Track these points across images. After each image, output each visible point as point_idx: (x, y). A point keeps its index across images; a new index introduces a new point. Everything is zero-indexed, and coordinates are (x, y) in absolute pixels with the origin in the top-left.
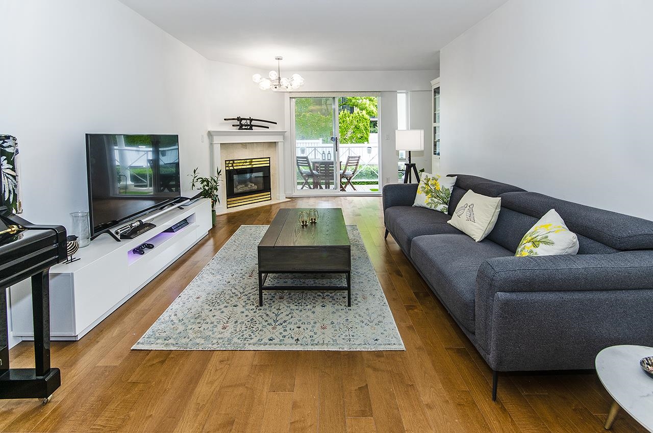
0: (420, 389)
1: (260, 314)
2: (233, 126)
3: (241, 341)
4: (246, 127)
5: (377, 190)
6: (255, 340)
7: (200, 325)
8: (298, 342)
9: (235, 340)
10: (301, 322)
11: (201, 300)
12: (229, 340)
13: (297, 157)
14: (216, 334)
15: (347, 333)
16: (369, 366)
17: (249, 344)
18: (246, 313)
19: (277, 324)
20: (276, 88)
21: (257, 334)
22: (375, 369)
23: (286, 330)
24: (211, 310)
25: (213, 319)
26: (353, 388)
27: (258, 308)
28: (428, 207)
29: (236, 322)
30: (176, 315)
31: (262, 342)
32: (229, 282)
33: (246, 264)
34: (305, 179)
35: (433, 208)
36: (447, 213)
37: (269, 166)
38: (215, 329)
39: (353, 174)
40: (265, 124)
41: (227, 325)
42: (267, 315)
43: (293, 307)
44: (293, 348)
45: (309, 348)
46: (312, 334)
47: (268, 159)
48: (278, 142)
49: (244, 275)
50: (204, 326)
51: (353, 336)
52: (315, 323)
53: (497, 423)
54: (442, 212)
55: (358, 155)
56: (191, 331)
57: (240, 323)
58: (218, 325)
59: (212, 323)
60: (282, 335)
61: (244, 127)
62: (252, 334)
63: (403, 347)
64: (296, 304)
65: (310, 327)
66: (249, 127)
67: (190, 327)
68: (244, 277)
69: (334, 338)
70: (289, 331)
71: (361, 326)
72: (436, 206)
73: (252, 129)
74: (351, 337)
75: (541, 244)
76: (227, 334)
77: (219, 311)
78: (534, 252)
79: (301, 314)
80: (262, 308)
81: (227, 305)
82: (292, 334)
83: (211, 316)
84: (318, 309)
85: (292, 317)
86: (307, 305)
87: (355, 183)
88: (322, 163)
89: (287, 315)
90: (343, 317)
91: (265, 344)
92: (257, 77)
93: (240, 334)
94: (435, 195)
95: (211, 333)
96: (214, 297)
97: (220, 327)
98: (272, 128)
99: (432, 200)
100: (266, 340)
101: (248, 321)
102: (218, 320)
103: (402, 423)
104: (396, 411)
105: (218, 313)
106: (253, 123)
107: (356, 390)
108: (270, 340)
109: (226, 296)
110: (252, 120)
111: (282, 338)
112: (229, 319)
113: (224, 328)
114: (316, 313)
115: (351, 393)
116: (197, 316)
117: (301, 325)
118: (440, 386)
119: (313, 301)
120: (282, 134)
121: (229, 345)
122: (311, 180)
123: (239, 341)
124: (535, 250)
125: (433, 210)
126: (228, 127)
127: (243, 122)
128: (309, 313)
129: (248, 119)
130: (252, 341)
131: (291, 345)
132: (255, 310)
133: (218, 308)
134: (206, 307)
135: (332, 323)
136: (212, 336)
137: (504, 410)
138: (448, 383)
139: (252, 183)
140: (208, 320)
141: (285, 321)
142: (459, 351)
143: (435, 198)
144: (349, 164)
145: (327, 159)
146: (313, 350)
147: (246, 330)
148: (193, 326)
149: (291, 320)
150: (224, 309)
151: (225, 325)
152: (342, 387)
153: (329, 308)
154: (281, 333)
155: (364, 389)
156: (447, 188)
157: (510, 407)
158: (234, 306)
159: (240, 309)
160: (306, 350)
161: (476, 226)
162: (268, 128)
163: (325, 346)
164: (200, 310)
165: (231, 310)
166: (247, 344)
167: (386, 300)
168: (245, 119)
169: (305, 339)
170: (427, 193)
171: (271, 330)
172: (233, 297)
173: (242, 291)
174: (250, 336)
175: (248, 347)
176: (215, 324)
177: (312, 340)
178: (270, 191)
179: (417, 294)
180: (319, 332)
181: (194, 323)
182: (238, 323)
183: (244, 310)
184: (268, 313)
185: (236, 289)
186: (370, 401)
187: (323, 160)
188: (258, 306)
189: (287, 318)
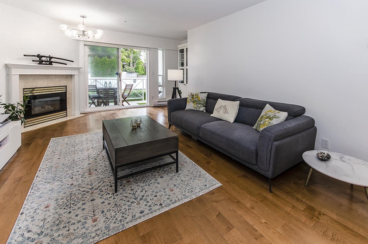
0: (243, 202)
1: (120, 198)
2: (33, 61)
3: (118, 223)
4: (46, 63)
5: (146, 103)
6: (129, 218)
7: (67, 229)
8: (163, 206)
9: (112, 225)
10: (155, 192)
11: (51, 208)
12: (107, 228)
13: (89, 86)
14: (90, 229)
15: (188, 188)
16: (213, 201)
17: (127, 223)
18: (107, 202)
19: (138, 200)
20: (79, 36)
21: (128, 213)
22: (216, 202)
23: (148, 202)
24: (70, 212)
25: (79, 218)
26: (214, 217)
27: (115, 195)
28: (195, 109)
29: (103, 212)
30: (29, 231)
31: (136, 217)
32: (72, 184)
33: (79, 167)
34: (92, 100)
35: (198, 109)
36: (205, 111)
37: (66, 92)
38: (86, 226)
39: (128, 95)
40: (63, 61)
41: (96, 217)
42: (126, 197)
43: (141, 184)
44: (162, 211)
45: (173, 206)
46: (168, 197)
47: (65, 87)
48: (75, 75)
49: (84, 175)
50: (72, 228)
51: (192, 188)
52: (164, 189)
53: (279, 202)
54: (203, 111)
55: (131, 84)
56: (61, 238)
57: (107, 211)
58: (86, 221)
59: (79, 222)
60: (148, 206)
61: (44, 63)
62: (124, 215)
63: (220, 184)
64: (142, 182)
65: (163, 193)
66: (48, 63)
67: (56, 235)
68: (84, 176)
69: (183, 194)
70: (151, 202)
71: (192, 181)
72: (199, 108)
73: (52, 65)
74: (192, 189)
75: (273, 119)
76: (101, 224)
77: (80, 210)
78: (271, 122)
79: (150, 187)
80: (118, 193)
81: (84, 202)
82: (154, 202)
83: (73, 217)
84: (160, 180)
85: (146, 192)
86: (151, 180)
87: (129, 100)
88: (104, 89)
89: (142, 191)
90: (178, 179)
91: (140, 217)
92: (64, 27)
93: (113, 219)
94: (199, 103)
95: (84, 230)
96: (65, 200)
97: (90, 222)
98: (70, 65)
99: (197, 106)
100: (138, 215)
101: (114, 207)
102: (84, 217)
103: (248, 223)
104: (241, 218)
105: (79, 212)
106: (52, 60)
107: (216, 218)
108: (141, 213)
109: (77, 196)
110: (52, 58)
111: (150, 208)
112: (94, 212)
113: (94, 221)
114: (160, 183)
115: (215, 220)
116: (58, 223)
117: (156, 194)
118: (249, 196)
119: (153, 176)
120: (78, 69)
121: (110, 232)
122: (96, 101)
123: (116, 225)
124: (271, 121)
125: (198, 111)
126: (28, 62)
127: (43, 59)
128: (156, 185)
129: (48, 57)
130: (127, 220)
131: (159, 209)
132: (113, 197)
133: (75, 207)
134: (62, 211)
135: (175, 185)
136: (87, 232)
137: (276, 195)
138: (251, 193)
139: (49, 105)
140: (73, 221)
141: (143, 196)
142: (243, 176)
143: (199, 104)
144: (126, 89)
145: (108, 86)
146: (176, 206)
147: (116, 214)
148: (60, 232)
149: (147, 194)
150: (83, 207)
151: (93, 218)
152: (208, 220)
153: (166, 177)
154: (146, 205)
155: (219, 215)
156: (204, 99)
157: (277, 193)
158: (92, 201)
159: (98, 201)
160: (171, 208)
161: (230, 115)
162: (66, 64)
163: (181, 201)
164: (57, 216)
165: (91, 205)
166: (125, 224)
167: (194, 163)
168: (45, 57)
169: (165, 202)
170: (193, 102)
171: (137, 206)
172: (85, 194)
173: (90, 187)
174: (123, 217)
175: (127, 226)
176: (83, 221)
177: (170, 201)
178: (66, 110)
179: (206, 155)
180: (171, 193)
181: (58, 230)
182: (105, 212)
183: (103, 200)
184: (126, 195)
185: (83, 187)
186: (227, 220)
187: (106, 87)
188: (113, 194)
189: (142, 194)
